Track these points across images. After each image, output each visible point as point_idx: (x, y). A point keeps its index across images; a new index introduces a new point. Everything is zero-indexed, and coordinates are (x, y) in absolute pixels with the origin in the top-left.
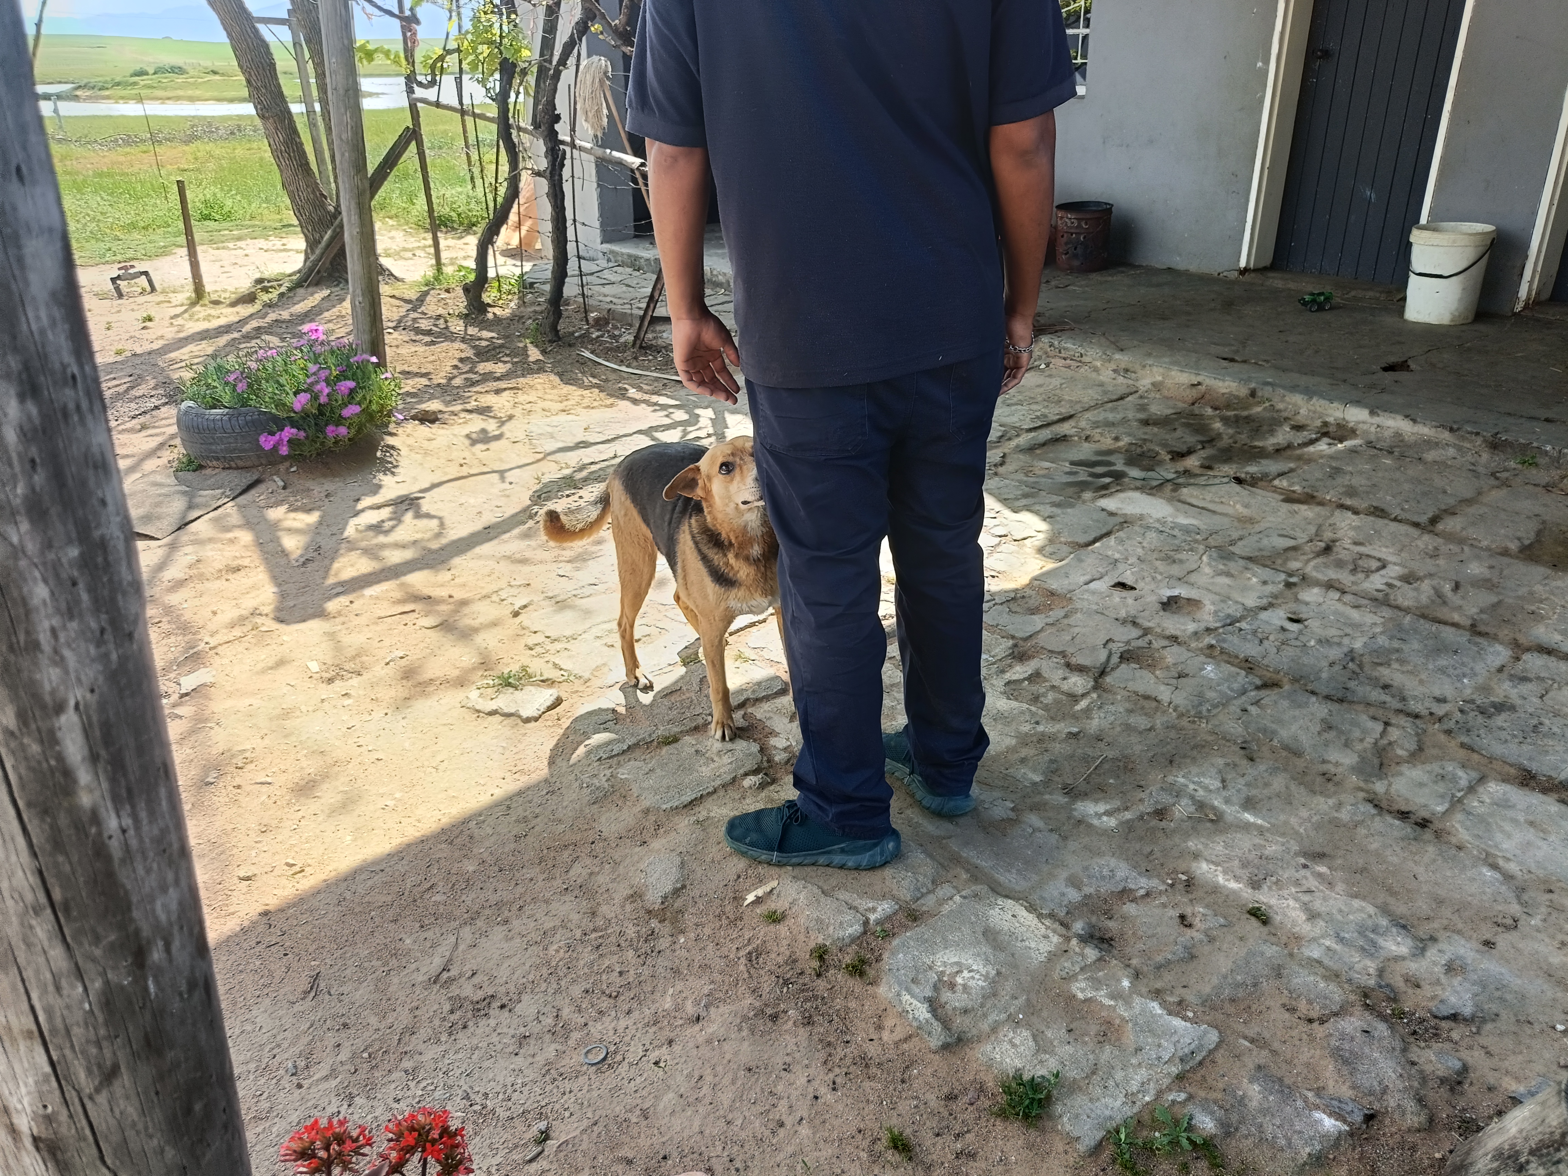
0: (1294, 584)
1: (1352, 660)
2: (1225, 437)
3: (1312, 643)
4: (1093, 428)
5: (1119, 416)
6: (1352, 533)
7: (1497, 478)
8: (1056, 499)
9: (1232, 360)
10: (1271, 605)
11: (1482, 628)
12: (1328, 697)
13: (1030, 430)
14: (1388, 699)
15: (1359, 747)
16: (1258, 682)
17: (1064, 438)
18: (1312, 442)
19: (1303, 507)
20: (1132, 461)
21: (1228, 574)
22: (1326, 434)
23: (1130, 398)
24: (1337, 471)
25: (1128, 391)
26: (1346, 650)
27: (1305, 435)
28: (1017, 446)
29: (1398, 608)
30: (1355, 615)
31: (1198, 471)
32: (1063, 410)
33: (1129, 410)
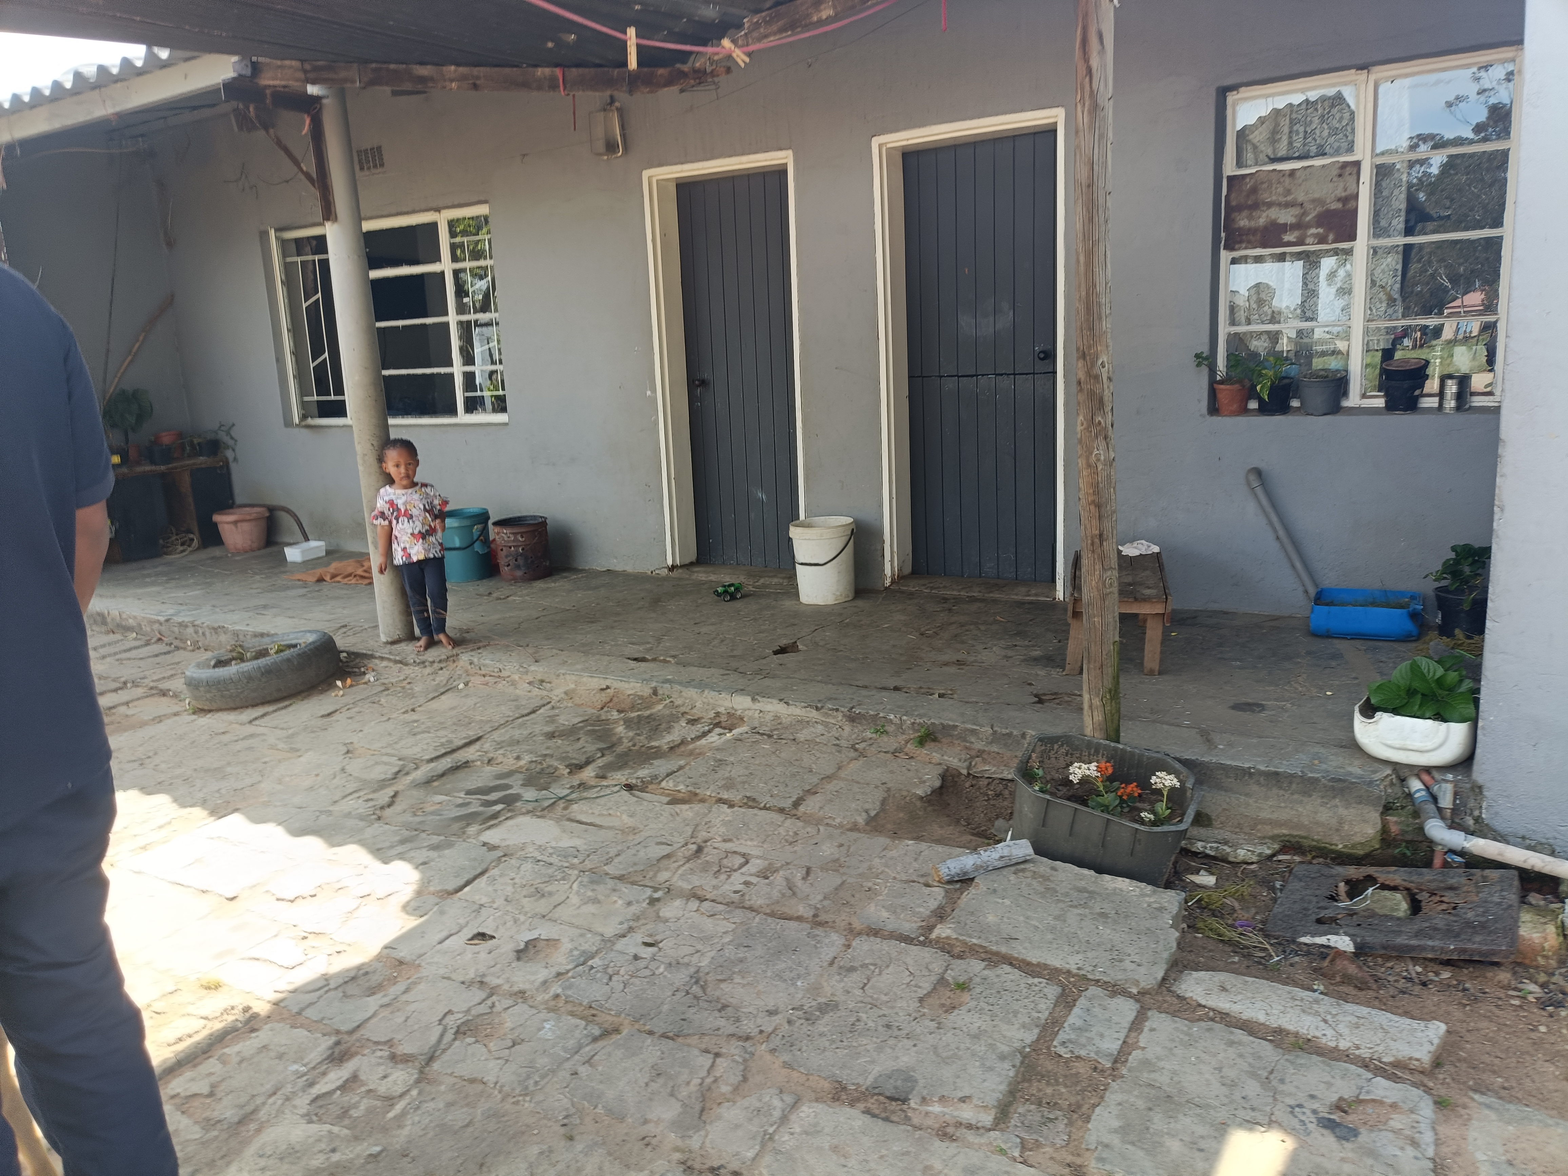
0: (658, 900)
1: (697, 982)
2: (625, 741)
3: (661, 970)
4: (496, 750)
5: (526, 733)
6: (723, 830)
7: (856, 750)
8: (435, 839)
9: (643, 660)
10: (631, 929)
11: (823, 917)
12: (664, 1036)
13: (431, 760)
14: (722, 1022)
15: (684, 1093)
16: (597, 1032)
17: (466, 764)
18: (705, 734)
19: (685, 807)
20: (529, 782)
21: (596, 901)
22: (718, 725)
23: (541, 711)
24: (721, 762)
25: (542, 702)
26: (692, 970)
27: (700, 728)
28: (412, 782)
29: (751, 909)
30: (708, 924)
31: (593, 782)
32: (471, 733)
33: (538, 725)
